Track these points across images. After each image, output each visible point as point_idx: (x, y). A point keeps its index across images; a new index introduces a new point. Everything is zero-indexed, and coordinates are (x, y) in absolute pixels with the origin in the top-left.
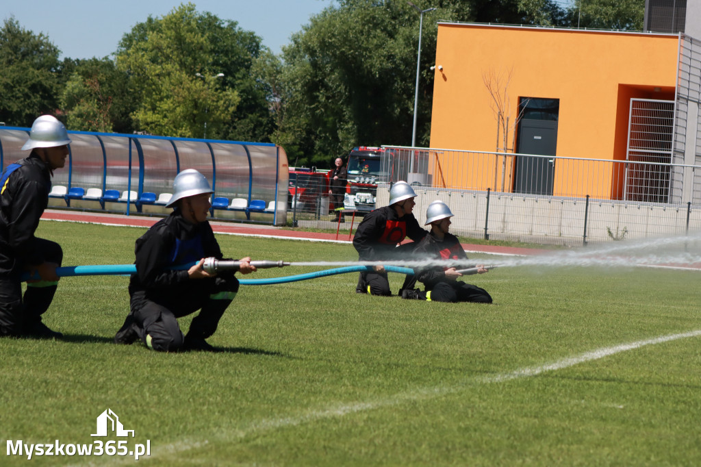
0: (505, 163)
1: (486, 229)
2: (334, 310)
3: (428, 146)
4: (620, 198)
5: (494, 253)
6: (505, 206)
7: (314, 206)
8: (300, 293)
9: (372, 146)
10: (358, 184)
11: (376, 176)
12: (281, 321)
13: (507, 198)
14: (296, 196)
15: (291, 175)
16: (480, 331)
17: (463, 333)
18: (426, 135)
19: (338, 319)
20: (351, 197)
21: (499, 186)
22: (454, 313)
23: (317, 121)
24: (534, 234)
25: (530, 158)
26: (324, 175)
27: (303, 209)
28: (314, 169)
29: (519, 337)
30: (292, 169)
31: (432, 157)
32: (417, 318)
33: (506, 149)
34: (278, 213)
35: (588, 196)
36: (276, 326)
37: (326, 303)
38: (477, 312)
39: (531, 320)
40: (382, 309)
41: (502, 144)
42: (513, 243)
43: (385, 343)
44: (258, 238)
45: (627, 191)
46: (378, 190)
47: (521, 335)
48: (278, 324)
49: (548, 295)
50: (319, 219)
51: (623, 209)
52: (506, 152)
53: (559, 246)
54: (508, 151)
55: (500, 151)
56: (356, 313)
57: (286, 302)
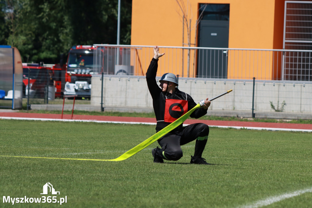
0: (189, 55)
2: (63, 174)
3: (130, 44)
4: (280, 78)
6: (191, 88)
7: (43, 93)
8: (37, 162)
9: (87, 44)
10: (76, 75)
11: (90, 68)
12: (22, 185)
13: (191, 82)
14: (29, 86)
15: (25, 70)
16: (176, 187)
17: (163, 189)
18: (127, 35)
19: (66, 181)
20: (72, 85)
21: (186, 73)
22: (155, 173)
23: (43, 27)
24: (214, 109)
25: (209, 50)
26: (50, 68)
27: (35, 96)
28: (42, 64)
30: (25, 64)
31: (133, 53)
32: (128, 178)
33: (190, 44)
34: (15, 100)
35: (254, 78)
37: (57, 169)
38: (173, 172)
39: (215, 177)
40: (100, 172)
41: (187, 41)
43: (104, 199)
45: (284, 73)
46: (93, 80)
47: (208, 189)
48: (20, 187)
49: (227, 157)
50: (47, 103)
51: (282, 87)
52: (190, 46)
53: (234, 118)
54: (191, 45)
55: (186, 46)
56: (80, 176)
57: (25, 170)
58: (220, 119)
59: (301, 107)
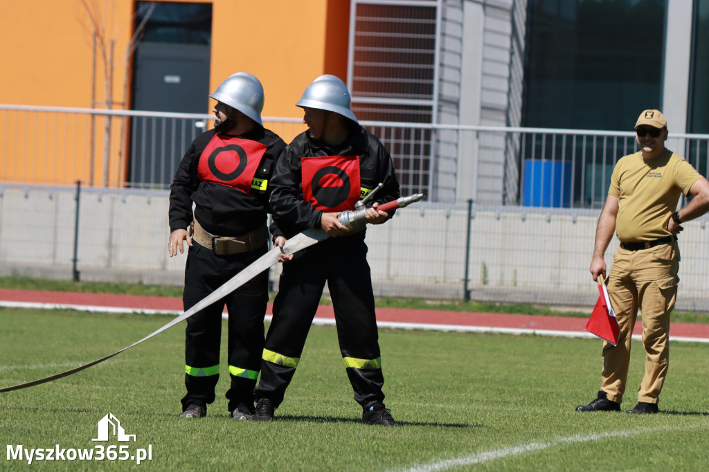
0: (108, 130)
1: (75, 260)
5: (92, 308)
6: (112, 214)
13: (114, 199)
21: (99, 176)
24: (169, 267)
25: (159, 119)
33: (110, 104)
38: (55, 427)
41: (102, 94)
42: (130, 286)
52: (111, 108)
54: (114, 106)
55: (100, 107)
59: (389, 267)
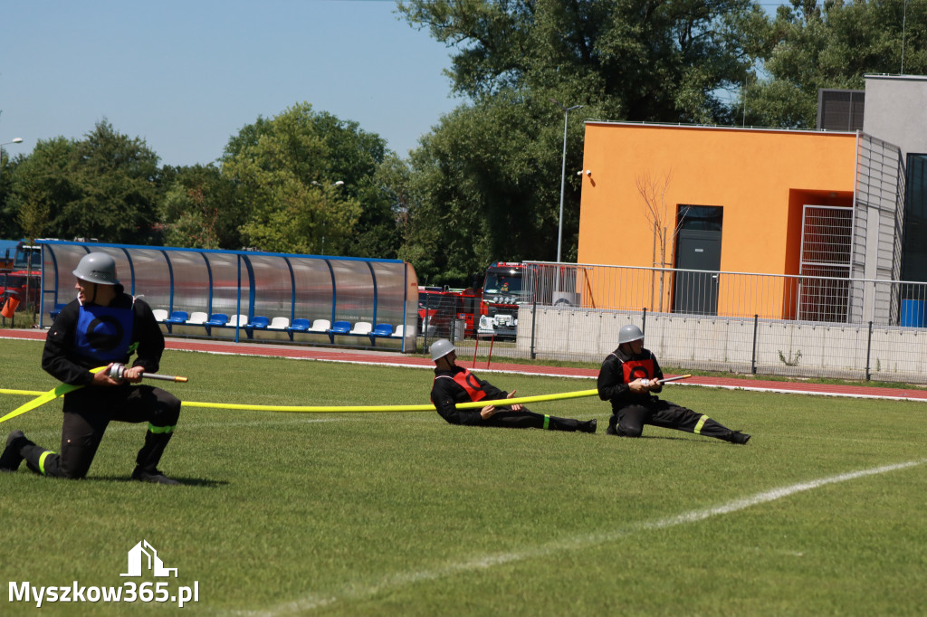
0: (662, 279)
3: (576, 262)
4: (793, 318)
6: (664, 328)
7: (447, 330)
8: (434, 429)
9: (513, 261)
10: (497, 305)
11: (517, 295)
12: (414, 462)
13: (665, 319)
14: (427, 319)
15: (422, 296)
16: (638, 470)
17: (620, 473)
18: (573, 248)
19: (478, 458)
20: (489, 320)
21: (657, 306)
22: (609, 450)
23: (450, 234)
24: (696, 359)
26: (458, 294)
27: (435, 333)
28: (447, 288)
29: (683, 477)
30: (422, 288)
31: (580, 274)
32: (568, 457)
33: (664, 264)
34: (407, 338)
35: (756, 316)
36: (408, 466)
37: (464, 441)
38: (634, 448)
39: (696, 457)
41: (659, 258)
42: (673, 369)
43: (532, 486)
44: (384, 367)
45: (800, 310)
46: (521, 313)
47: (685, 475)
48: (411, 465)
51: (796, 329)
52: (664, 267)
53: (725, 373)
54: (666, 266)
55: (658, 266)
56: (498, 451)
57: (418, 440)
58: (705, 375)
59: (823, 360)
